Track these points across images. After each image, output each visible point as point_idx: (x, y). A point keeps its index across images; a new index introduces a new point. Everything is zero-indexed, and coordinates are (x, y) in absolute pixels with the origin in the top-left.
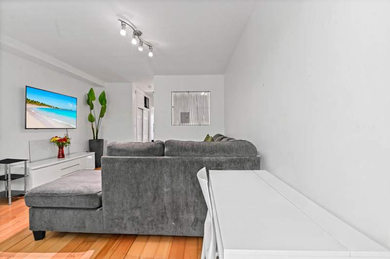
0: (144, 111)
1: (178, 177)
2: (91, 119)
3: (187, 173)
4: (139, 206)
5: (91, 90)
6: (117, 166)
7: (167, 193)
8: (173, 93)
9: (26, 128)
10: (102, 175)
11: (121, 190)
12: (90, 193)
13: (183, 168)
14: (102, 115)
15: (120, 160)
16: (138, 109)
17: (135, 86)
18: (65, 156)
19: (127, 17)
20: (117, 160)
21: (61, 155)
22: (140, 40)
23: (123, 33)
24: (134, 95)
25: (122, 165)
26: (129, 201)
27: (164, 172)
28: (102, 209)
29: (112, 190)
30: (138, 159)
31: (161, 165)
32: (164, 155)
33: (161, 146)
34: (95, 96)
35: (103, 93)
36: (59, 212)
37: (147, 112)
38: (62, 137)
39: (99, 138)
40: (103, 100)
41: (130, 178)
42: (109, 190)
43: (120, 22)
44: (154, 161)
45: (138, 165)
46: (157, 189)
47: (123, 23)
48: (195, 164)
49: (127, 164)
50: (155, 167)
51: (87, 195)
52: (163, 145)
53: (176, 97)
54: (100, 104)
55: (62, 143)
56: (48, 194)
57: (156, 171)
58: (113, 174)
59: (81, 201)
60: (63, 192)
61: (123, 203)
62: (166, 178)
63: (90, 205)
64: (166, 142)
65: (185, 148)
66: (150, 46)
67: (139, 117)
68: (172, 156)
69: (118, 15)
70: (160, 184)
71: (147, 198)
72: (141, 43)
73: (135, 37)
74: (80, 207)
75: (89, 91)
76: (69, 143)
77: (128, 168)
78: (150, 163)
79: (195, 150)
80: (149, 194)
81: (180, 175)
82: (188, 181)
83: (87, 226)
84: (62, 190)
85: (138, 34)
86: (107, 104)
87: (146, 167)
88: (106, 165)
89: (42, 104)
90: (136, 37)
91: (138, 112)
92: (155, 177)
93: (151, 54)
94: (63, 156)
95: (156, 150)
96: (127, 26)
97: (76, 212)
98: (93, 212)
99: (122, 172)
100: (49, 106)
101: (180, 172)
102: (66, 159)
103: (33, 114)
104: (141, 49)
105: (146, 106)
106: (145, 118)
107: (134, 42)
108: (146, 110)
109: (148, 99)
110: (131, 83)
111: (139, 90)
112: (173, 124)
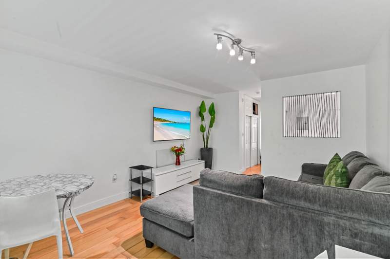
0: (252, 118)
1: (282, 234)
2: (202, 129)
3: (295, 233)
4: (230, 253)
5: (203, 103)
6: (208, 199)
7: (265, 250)
9: (153, 141)
10: (194, 206)
11: (212, 228)
12: (184, 220)
13: (289, 223)
14: (211, 126)
15: (211, 193)
16: (245, 117)
17: (242, 94)
18: (181, 163)
19: (223, 28)
20: (208, 193)
21: (178, 163)
22: (240, 48)
23: (219, 47)
24: (241, 103)
25: (212, 199)
26: (219, 243)
27: (260, 220)
28: (193, 241)
29: (202, 224)
30: (229, 196)
31: (257, 211)
33: (259, 183)
34: (206, 108)
35: (213, 105)
36: (161, 229)
37: (256, 119)
38: (179, 147)
40: (212, 111)
41: (220, 216)
42: (200, 223)
43: (217, 36)
44: (249, 204)
45: (229, 204)
46: (252, 240)
47: (219, 36)
48: (310, 223)
49: (217, 200)
50: (249, 212)
51: (182, 222)
52: (262, 183)
53: (288, 104)
54: (209, 115)
55: (178, 152)
56: (153, 210)
57: (250, 216)
58: (204, 207)
59: (177, 226)
60: (164, 212)
61: (213, 242)
62: (263, 229)
63: (184, 231)
64: (266, 178)
65: (293, 194)
66: (251, 52)
67: (247, 125)
69: (214, 29)
70: (255, 235)
71: (240, 247)
73: (233, 48)
74: (175, 230)
75: (201, 103)
76: (183, 153)
77: (219, 205)
78: (244, 205)
79: (310, 200)
80: (242, 242)
81: (284, 232)
82: (298, 244)
83: (181, 253)
84: (165, 209)
85: (237, 42)
86: (215, 115)
87: (239, 209)
88: (197, 196)
89: (165, 120)
90: (235, 46)
91: (246, 119)
92: (249, 223)
93: (253, 61)
94: (179, 164)
95: (251, 189)
96: (222, 37)
97: (173, 235)
98: (186, 240)
99: (212, 207)
100: (169, 121)
101: (285, 228)
102: (182, 166)
103: (158, 129)
104: (241, 58)
105: (254, 113)
106: (254, 126)
107: (232, 53)
108: (254, 117)
109: (257, 105)
110: (238, 91)
111: (246, 97)
112: (285, 136)
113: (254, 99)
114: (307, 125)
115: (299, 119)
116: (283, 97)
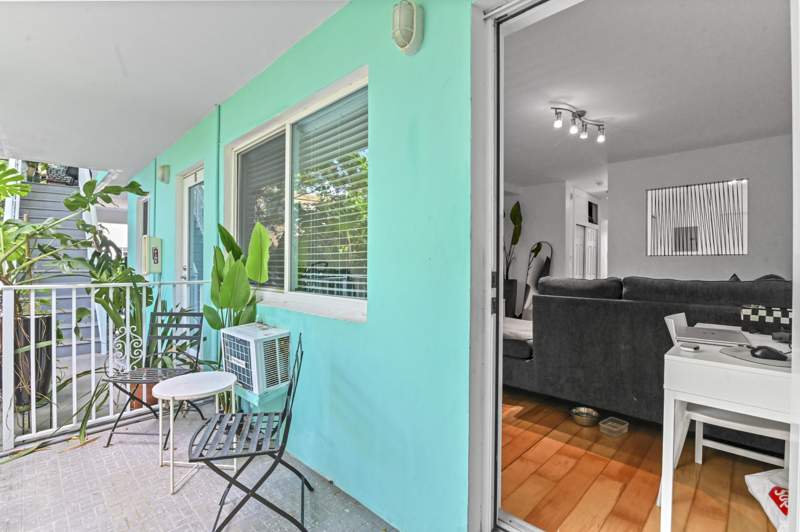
0: (587, 229)
1: (645, 332)
4: (582, 364)
7: (626, 352)
8: (649, 192)
14: (515, 242)
16: (576, 227)
17: (570, 186)
19: (563, 100)
22: (583, 122)
23: (558, 124)
24: (568, 203)
25: (559, 307)
27: (620, 321)
31: (616, 311)
32: (620, 298)
33: (617, 285)
35: (518, 206)
37: (594, 231)
39: (510, 278)
40: (517, 216)
43: (555, 111)
45: (581, 309)
46: (609, 344)
47: (558, 111)
50: (606, 313)
52: (620, 284)
53: (657, 203)
62: (623, 330)
64: (625, 279)
66: (599, 126)
67: (578, 241)
68: (635, 299)
69: (552, 102)
70: (614, 338)
71: (595, 354)
72: (584, 128)
73: (575, 123)
78: (600, 307)
80: (598, 349)
81: (648, 328)
85: (579, 115)
90: (577, 120)
91: (575, 232)
93: (601, 139)
95: (608, 291)
96: (563, 112)
101: (648, 324)
104: (584, 136)
105: (591, 221)
106: (590, 243)
107: (574, 130)
108: (591, 228)
109: (596, 206)
110: (564, 182)
111: (577, 192)
112: (649, 254)
113: (591, 194)
114: (694, 242)
115: (678, 232)
116: (647, 191)
